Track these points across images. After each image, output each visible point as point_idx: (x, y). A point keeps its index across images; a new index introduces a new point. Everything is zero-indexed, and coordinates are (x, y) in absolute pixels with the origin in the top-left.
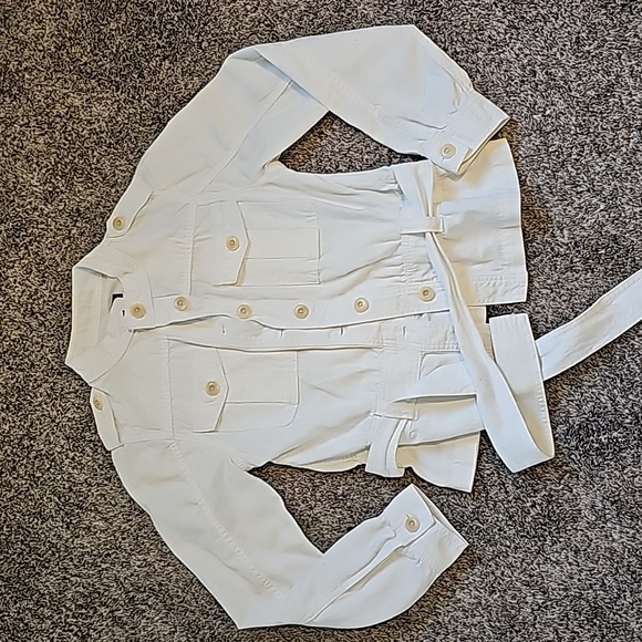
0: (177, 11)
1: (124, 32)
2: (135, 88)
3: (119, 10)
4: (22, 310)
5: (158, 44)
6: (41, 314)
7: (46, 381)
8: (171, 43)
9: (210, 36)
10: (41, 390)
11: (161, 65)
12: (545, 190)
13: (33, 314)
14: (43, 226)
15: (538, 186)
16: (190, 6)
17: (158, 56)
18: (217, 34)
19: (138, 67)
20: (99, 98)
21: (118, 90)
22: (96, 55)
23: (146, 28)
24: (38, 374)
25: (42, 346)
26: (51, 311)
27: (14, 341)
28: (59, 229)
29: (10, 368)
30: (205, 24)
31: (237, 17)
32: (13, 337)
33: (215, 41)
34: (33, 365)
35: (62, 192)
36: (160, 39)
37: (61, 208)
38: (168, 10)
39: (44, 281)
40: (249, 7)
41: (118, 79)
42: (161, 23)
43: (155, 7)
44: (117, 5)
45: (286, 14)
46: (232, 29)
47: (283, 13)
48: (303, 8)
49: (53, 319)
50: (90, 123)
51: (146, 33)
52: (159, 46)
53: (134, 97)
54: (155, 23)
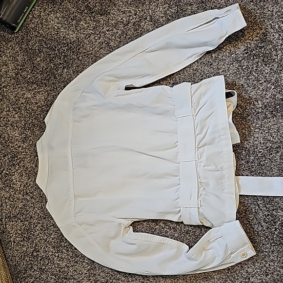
0: (65, 47)
1: (44, 61)
2: (54, 83)
3: (40, 52)
4: (22, 193)
5: (60, 63)
6: (31, 193)
7: (39, 223)
8: (65, 61)
9: (82, 54)
10: (38, 228)
11: (63, 71)
12: (246, 86)
13: (27, 194)
14: (24, 153)
15: (242, 85)
16: (70, 43)
17: (61, 68)
18: (85, 53)
19: (53, 74)
20: (38, 92)
21: (46, 86)
22: (34, 73)
23: (53, 57)
24: (34, 221)
25: (34, 207)
26: (35, 190)
27: (21, 208)
28: (32, 153)
29: (21, 221)
30: (79, 49)
31: (92, 43)
32: (20, 206)
33: (85, 55)
34: (31, 217)
35: (30, 136)
36: (60, 60)
37: (30, 143)
38: (61, 47)
39: (29, 178)
40: (96, 38)
41: (45, 82)
42: (59, 53)
43: (55, 47)
44: (39, 50)
45: (113, 37)
47: (112, 37)
48: (120, 33)
49: (37, 194)
50: (36, 103)
51: (54, 59)
52: (60, 64)
53: (54, 88)
54: (57, 54)
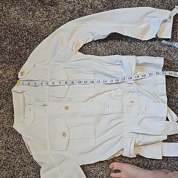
46: (47, 32)
